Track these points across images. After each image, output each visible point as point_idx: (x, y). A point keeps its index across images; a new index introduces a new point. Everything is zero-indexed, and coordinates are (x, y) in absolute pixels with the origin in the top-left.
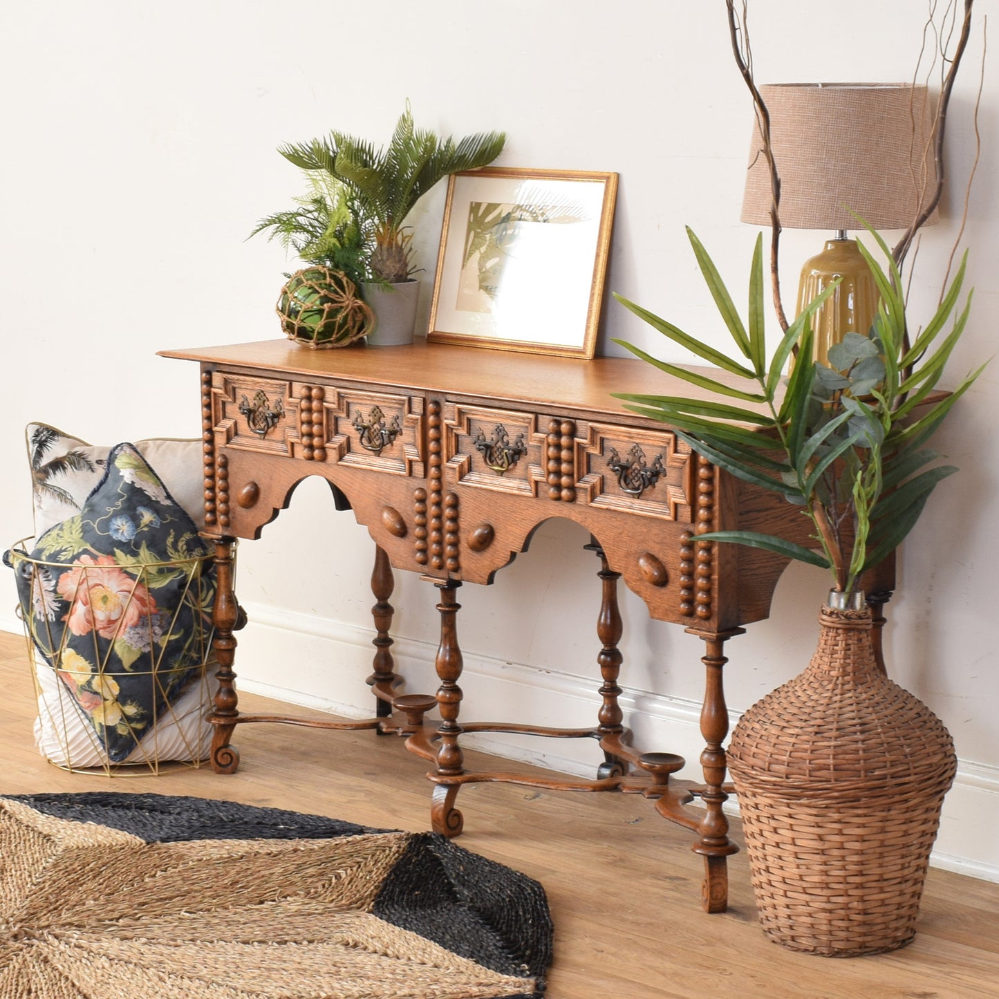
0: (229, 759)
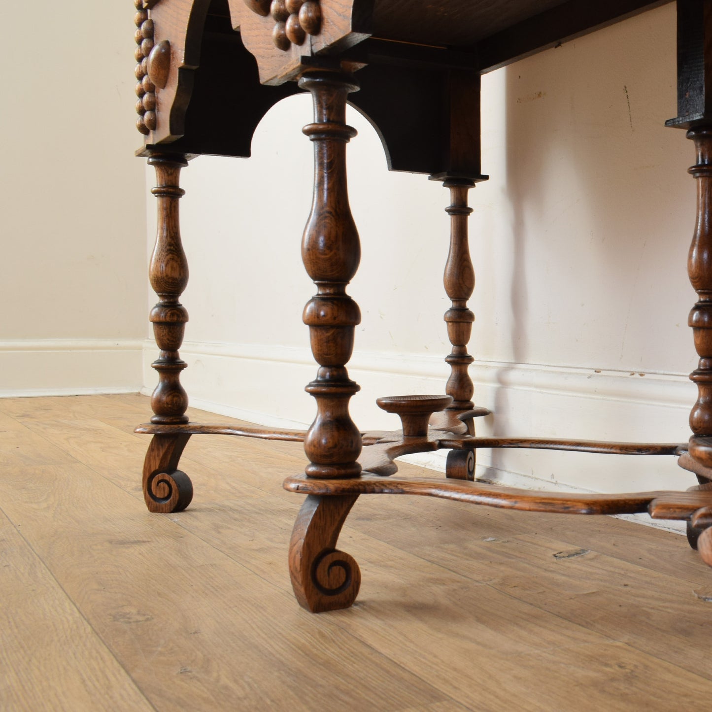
0: (167, 487)
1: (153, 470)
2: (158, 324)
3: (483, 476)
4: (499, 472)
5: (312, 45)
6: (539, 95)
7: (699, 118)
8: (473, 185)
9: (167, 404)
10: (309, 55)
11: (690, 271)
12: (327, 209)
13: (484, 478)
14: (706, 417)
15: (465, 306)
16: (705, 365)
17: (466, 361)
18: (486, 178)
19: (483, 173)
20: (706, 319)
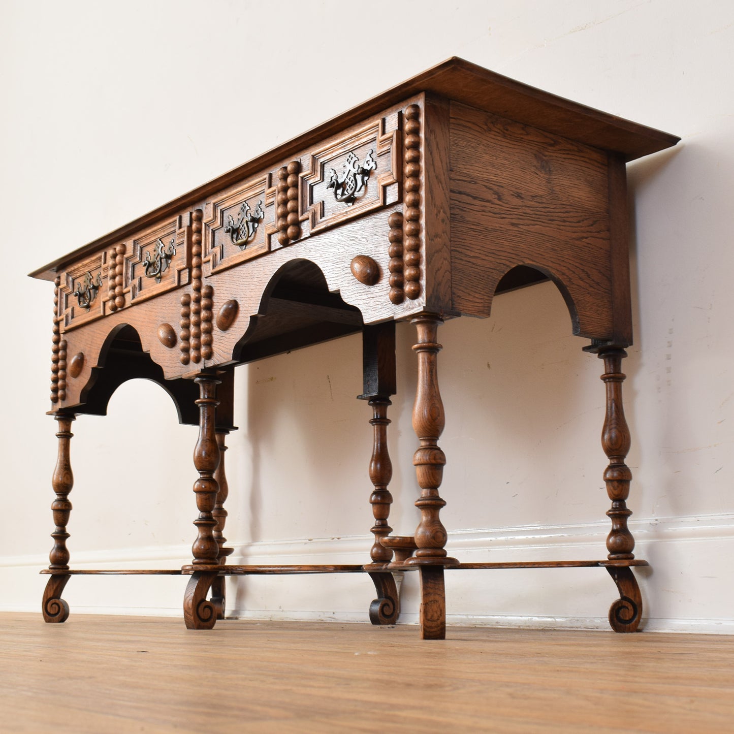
0: (57, 607)
1: (49, 597)
2: (55, 510)
3: (231, 615)
4: (242, 612)
5: (205, 364)
6: (272, 379)
7: (376, 394)
8: (229, 433)
9: (61, 557)
10: (203, 368)
11: (370, 474)
12: (208, 438)
13: (231, 616)
14: (380, 551)
15: (222, 506)
16: (379, 523)
17: (223, 541)
18: (237, 428)
19: (235, 425)
20: (379, 499)
